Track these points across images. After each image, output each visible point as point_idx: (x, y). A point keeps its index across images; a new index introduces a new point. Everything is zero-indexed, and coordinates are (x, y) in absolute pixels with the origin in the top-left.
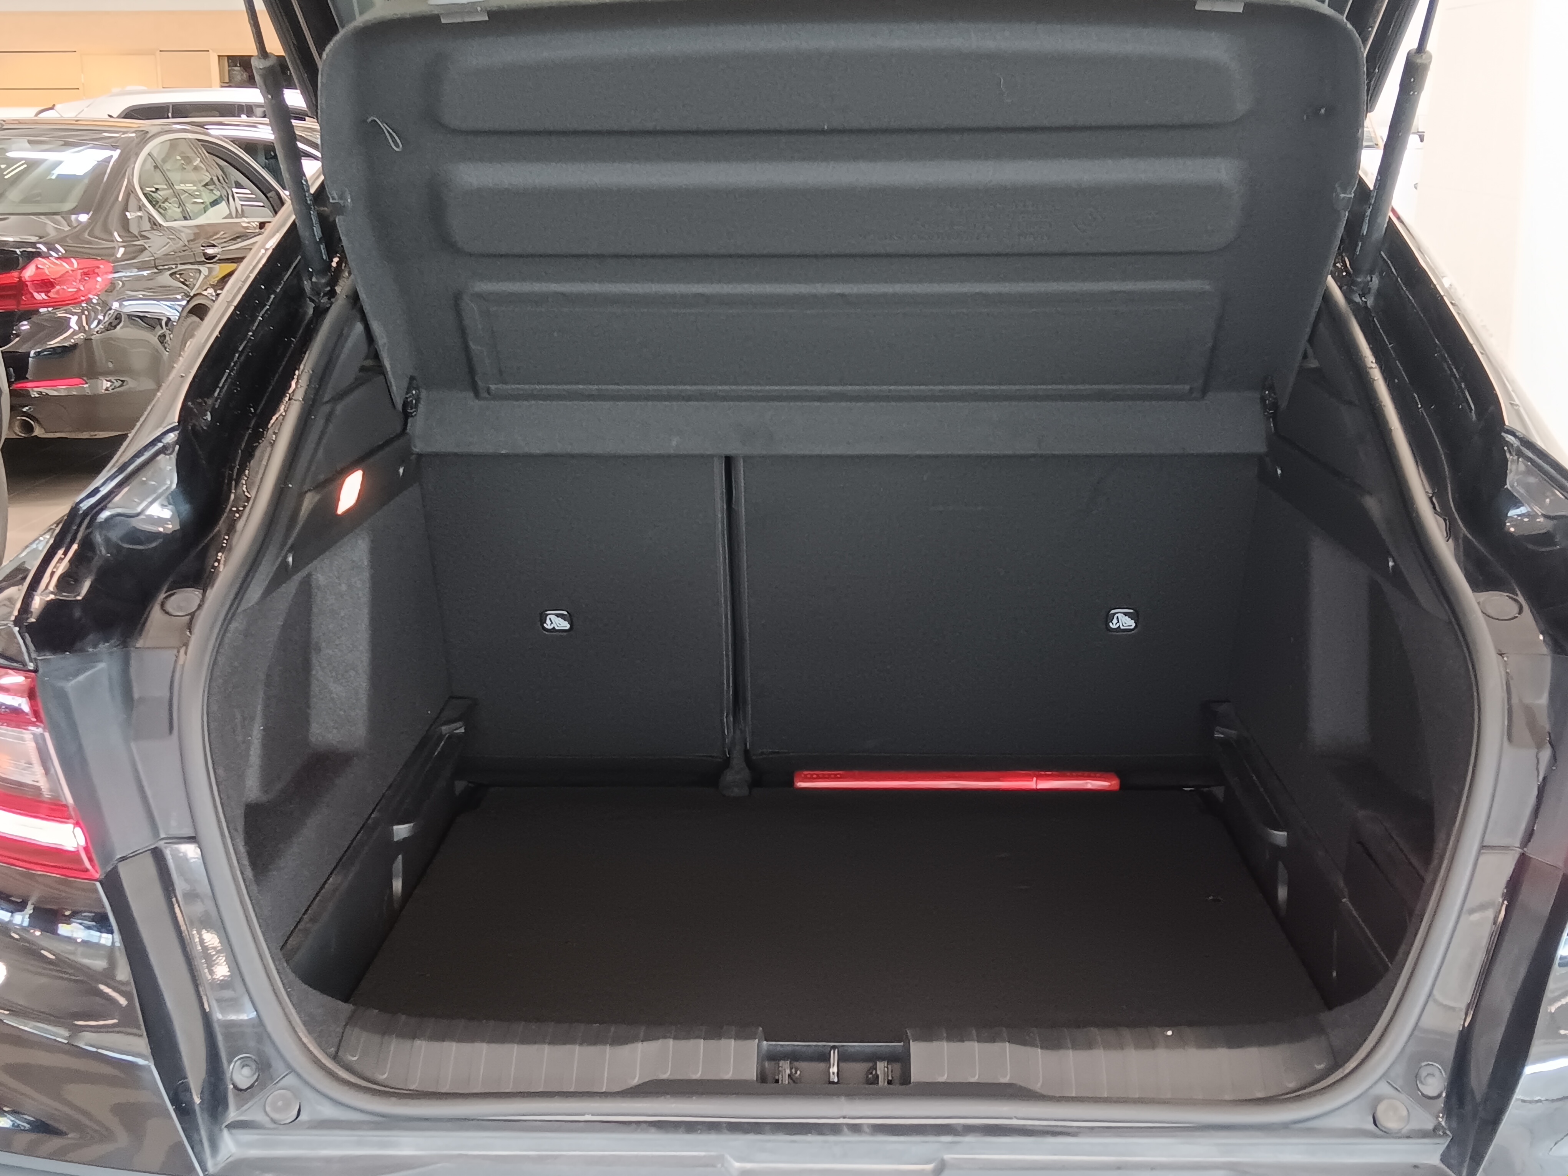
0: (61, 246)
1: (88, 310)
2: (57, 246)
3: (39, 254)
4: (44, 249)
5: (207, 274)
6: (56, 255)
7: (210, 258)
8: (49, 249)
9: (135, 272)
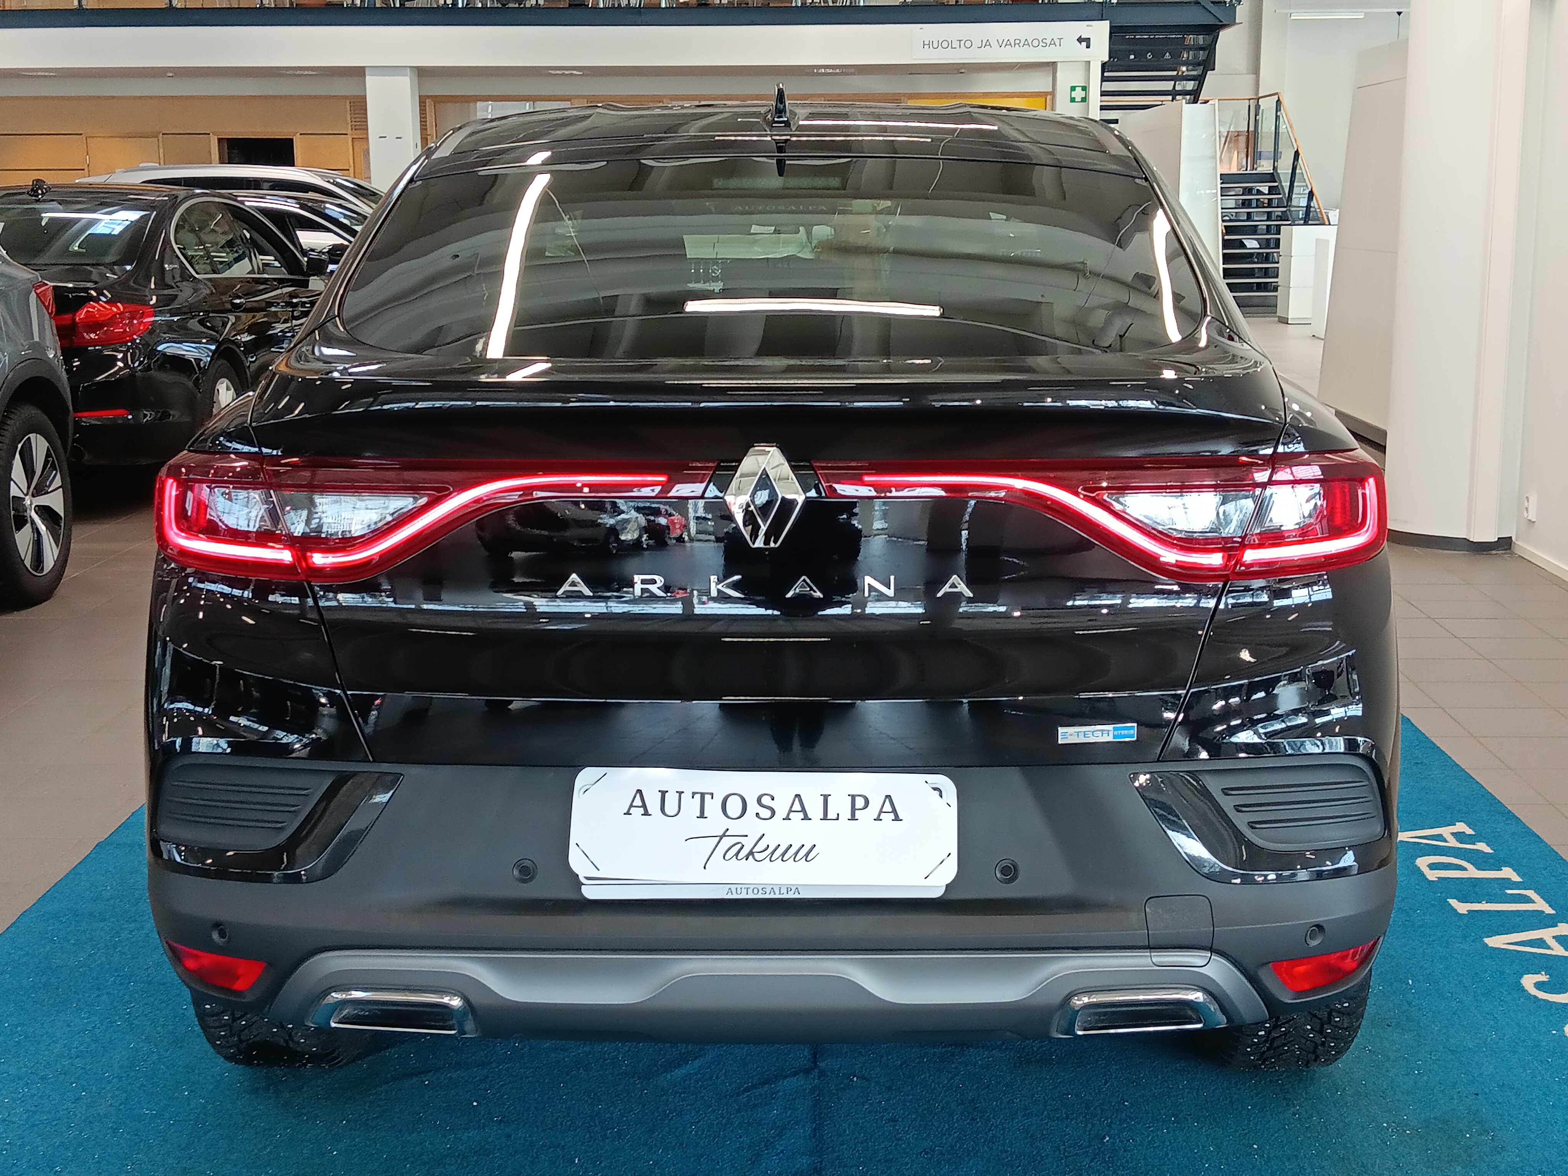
0: (109, 292)
1: (133, 349)
2: (105, 292)
3: (91, 298)
4: (95, 294)
5: (234, 321)
6: (104, 299)
7: (236, 307)
8: (98, 295)
9: (168, 318)
